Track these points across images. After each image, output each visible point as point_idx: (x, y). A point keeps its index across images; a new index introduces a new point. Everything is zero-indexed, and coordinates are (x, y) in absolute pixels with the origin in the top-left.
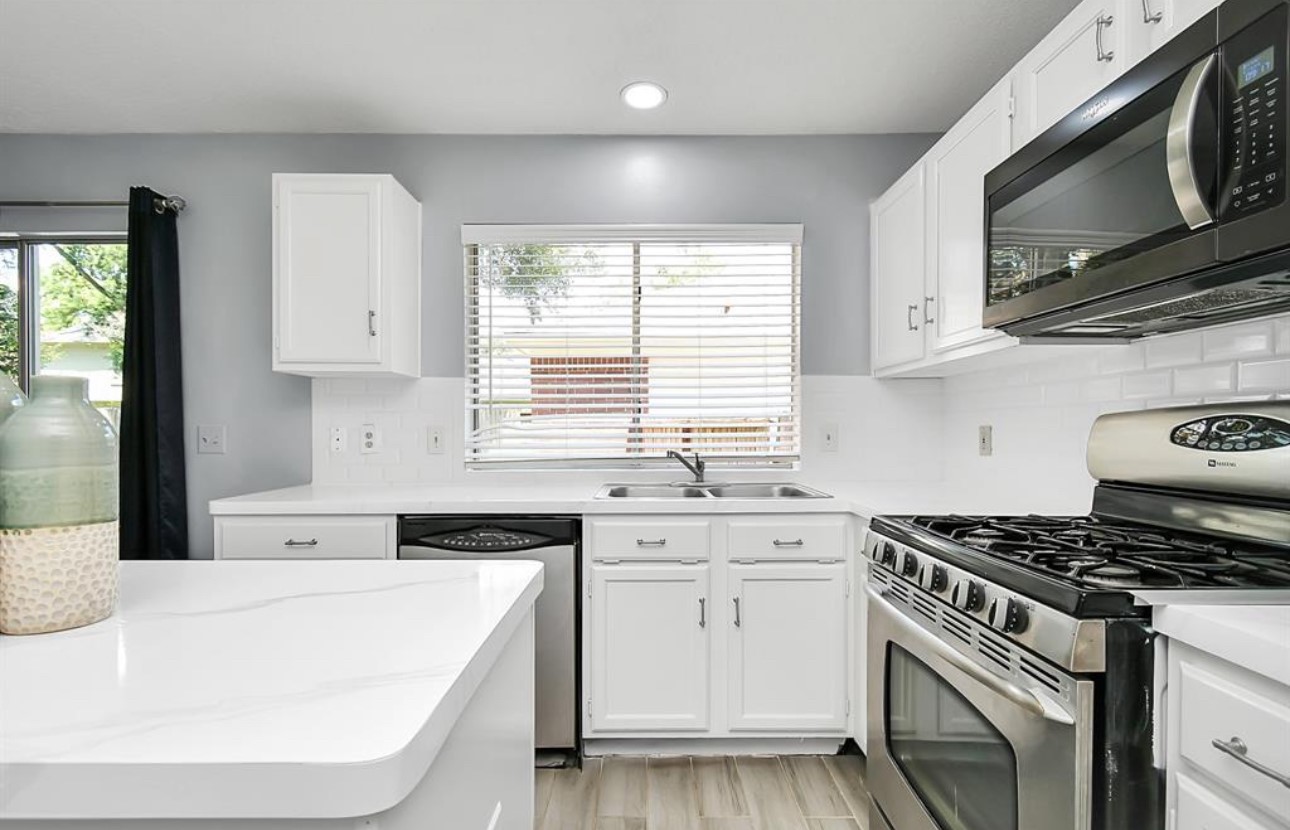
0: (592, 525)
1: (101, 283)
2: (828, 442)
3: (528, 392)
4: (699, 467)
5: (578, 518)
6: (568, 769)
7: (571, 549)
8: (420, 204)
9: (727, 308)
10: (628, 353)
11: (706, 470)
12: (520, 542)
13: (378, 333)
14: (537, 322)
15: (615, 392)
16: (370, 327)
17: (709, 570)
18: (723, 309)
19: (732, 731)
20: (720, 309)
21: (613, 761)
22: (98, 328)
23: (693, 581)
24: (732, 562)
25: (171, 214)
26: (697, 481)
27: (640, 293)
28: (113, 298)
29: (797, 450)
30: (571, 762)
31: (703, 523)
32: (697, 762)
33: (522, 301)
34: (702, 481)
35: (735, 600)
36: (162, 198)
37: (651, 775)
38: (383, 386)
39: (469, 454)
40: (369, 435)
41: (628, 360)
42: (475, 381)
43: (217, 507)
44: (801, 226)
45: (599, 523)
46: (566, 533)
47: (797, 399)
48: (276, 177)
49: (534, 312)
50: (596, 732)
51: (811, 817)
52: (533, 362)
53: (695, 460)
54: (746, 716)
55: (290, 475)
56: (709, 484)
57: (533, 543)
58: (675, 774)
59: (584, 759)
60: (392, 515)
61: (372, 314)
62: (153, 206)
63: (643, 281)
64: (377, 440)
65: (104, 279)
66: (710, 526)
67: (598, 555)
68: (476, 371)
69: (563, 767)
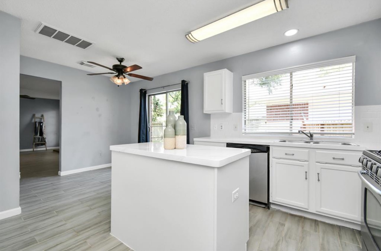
0: (272, 149)
1: (173, 96)
2: (367, 129)
3: (265, 115)
4: (311, 136)
5: (269, 146)
6: (265, 209)
7: (267, 154)
8: (232, 73)
9: (325, 87)
10: (289, 103)
11: (313, 137)
12: (253, 151)
13: (223, 104)
14: (271, 94)
15: (295, 114)
16: (222, 102)
17: (309, 164)
18: (323, 87)
19: (317, 211)
20: (322, 87)
21: (278, 211)
22: (172, 105)
23: (303, 166)
24: (317, 162)
25: (187, 84)
26: (311, 140)
27: (292, 86)
28: (175, 99)
29: (353, 132)
30: (267, 207)
31: (307, 150)
32: (305, 218)
33: (266, 89)
34: (312, 140)
35: (318, 174)
36: (186, 81)
37: (289, 217)
38: (224, 115)
39: (243, 131)
40: (221, 126)
41: (289, 105)
42: (245, 113)
43: (195, 139)
44: (355, 56)
45: (274, 148)
46: (266, 150)
47: (354, 114)
48: (205, 74)
49: (270, 91)
50: (273, 201)
51: (342, 241)
52: (267, 107)
53: (309, 134)
54: (322, 208)
55: (206, 134)
56: (315, 141)
57: (257, 151)
58: (297, 219)
59: (271, 208)
60: (225, 143)
61: (222, 100)
62: (185, 83)
63: (293, 83)
64: (223, 127)
65: (173, 95)
66: (309, 151)
67: (274, 156)
68: (245, 111)
69: (264, 208)
